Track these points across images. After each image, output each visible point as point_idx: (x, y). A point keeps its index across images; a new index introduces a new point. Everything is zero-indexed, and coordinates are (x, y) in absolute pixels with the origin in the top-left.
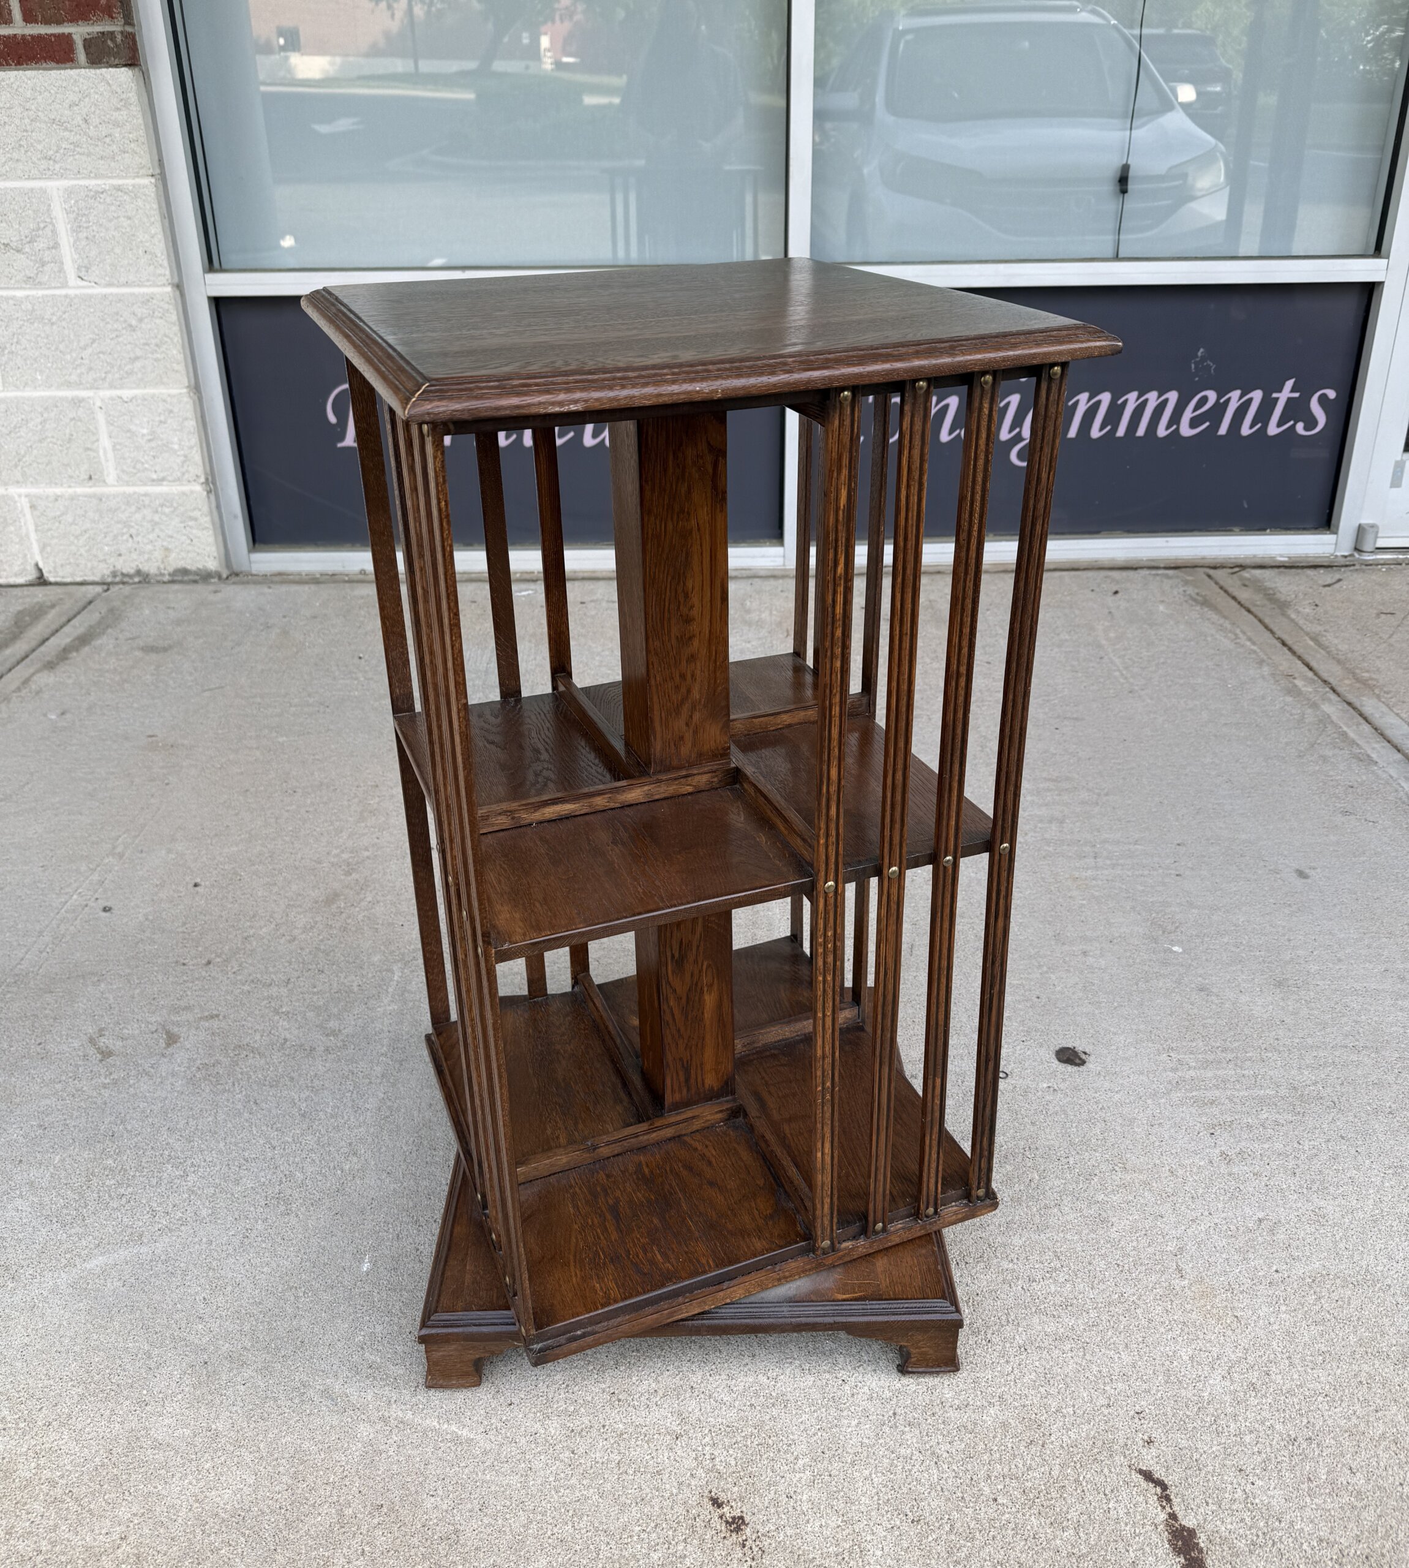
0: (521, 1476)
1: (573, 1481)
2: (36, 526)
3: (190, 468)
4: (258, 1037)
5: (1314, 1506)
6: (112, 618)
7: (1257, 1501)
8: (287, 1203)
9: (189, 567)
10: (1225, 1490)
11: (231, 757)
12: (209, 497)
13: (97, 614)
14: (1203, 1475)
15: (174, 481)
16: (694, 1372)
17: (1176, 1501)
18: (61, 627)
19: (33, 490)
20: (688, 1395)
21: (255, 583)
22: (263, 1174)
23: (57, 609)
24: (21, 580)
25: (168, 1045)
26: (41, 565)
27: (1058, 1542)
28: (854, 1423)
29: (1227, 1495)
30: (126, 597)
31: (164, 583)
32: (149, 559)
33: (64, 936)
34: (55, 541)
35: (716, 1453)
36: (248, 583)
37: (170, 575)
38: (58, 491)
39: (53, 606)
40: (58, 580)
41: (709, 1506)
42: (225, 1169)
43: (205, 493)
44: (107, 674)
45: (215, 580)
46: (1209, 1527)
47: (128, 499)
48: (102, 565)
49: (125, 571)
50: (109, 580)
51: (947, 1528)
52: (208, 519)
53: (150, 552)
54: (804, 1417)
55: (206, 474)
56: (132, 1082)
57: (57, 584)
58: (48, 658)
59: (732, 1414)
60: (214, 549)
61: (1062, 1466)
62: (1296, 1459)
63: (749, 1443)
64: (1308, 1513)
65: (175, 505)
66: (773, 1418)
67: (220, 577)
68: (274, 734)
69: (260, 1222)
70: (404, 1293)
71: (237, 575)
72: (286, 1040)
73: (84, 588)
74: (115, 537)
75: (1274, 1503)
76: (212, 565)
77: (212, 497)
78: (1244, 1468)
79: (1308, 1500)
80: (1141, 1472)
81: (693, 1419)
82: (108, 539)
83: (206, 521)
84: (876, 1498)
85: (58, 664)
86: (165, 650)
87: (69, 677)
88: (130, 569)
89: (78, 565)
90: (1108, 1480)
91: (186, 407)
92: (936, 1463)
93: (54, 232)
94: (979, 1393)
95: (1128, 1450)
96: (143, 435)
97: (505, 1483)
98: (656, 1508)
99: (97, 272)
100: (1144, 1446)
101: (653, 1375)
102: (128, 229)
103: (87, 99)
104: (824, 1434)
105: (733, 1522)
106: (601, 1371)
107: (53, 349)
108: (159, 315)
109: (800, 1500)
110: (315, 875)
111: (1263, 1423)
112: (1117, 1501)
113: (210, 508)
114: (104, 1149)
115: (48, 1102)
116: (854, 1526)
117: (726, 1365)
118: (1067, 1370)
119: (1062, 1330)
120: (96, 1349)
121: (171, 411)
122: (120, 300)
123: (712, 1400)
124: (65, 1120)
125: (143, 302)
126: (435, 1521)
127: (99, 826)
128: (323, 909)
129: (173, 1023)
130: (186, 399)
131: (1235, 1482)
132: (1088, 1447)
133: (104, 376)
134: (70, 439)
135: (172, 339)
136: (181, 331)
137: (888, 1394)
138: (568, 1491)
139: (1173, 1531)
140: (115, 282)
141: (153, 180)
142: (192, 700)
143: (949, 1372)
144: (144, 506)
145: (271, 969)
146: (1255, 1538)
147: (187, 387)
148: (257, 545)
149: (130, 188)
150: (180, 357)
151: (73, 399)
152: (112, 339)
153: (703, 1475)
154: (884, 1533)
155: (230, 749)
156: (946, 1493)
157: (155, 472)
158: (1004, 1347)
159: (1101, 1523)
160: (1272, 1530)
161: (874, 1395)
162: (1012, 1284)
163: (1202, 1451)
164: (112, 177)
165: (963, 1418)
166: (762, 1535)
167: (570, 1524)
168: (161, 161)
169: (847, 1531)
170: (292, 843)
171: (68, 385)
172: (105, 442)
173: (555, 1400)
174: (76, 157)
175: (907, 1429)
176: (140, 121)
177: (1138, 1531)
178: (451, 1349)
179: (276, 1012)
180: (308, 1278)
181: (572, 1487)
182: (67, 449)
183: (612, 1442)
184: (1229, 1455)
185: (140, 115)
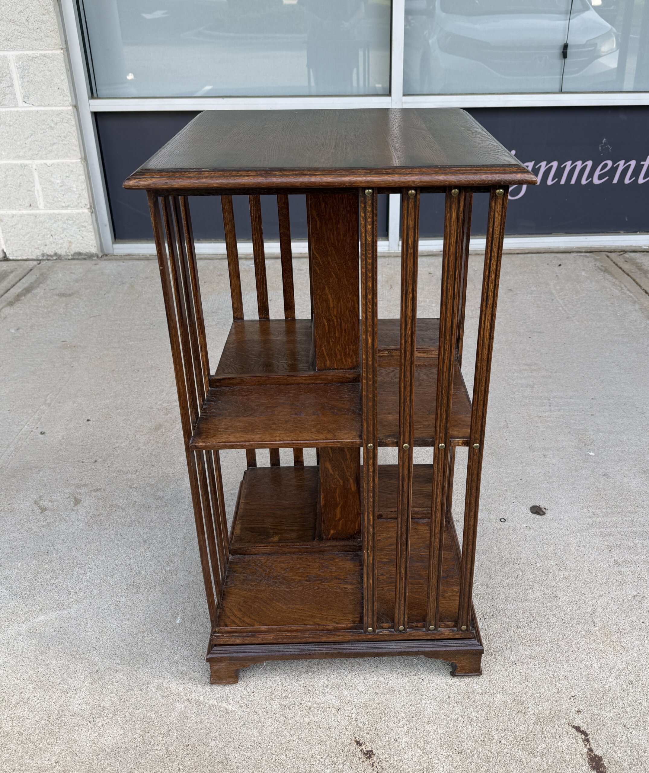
0: (259, 730)
1: (286, 732)
2: (3, 230)
3: (82, 201)
4: (121, 501)
6: (42, 279)
7: (633, 742)
8: (138, 587)
9: (82, 252)
10: (616, 736)
11: (105, 352)
12: (92, 216)
13: (35, 276)
14: (605, 728)
15: (73, 207)
16: (346, 676)
17: (592, 742)
18: (16, 283)
19: (1, 212)
20: (343, 688)
21: (116, 260)
22: (125, 572)
23: (14, 273)
25: (75, 505)
26: (5, 251)
27: (532, 763)
28: (428, 702)
29: (618, 739)
30: (49, 267)
32: (61, 247)
33: (20, 447)
34: (13, 238)
35: (358, 718)
36: (112, 260)
37: (72, 255)
38: (14, 212)
39: (12, 272)
40: (14, 258)
41: (355, 744)
42: (106, 570)
43: (90, 213)
44: (40, 308)
45: (96, 258)
46: (609, 755)
47: (50, 217)
48: (37, 251)
49: (48, 253)
50: (41, 258)
51: (476, 756)
52: (91, 227)
53: (62, 244)
54: (403, 699)
55: (90, 203)
56: (57, 524)
57: (13, 260)
59: (366, 697)
60: (94, 242)
61: (535, 724)
63: (375, 712)
65: (74, 219)
66: (387, 699)
67: (98, 257)
68: (127, 340)
69: (124, 597)
70: (198, 634)
71: (106, 255)
72: (135, 502)
73: (27, 263)
74: (44, 236)
75: (642, 743)
76: (94, 250)
77: (94, 215)
78: (626, 725)
80: (574, 727)
81: (346, 700)
82: (40, 237)
83: (90, 227)
84: (440, 741)
85: (15, 303)
86: (70, 295)
87: (21, 310)
88: (51, 252)
89: (24, 251)
90: (558, 731)
91: (80, 169)
92: (470, 723)
93: (11, 78)
94: (492, 686)
95: (568, 715)
96: (58, 183)
97: (251, 733)
98: (328, 746)
99: (33, 99)
100: (576, 714)
101: (326, 677)
102: (49, 77)
103: (28, 9)
104: (413, 708)
105: (367, 754)
106: (300, 674)
107: (11, 139)
108: (66, 121)
109: (402, 742)
110: (150, 415)
111: (636, 701)
112: (562, 742)
113: (92, 221)
114: (43, 560)
115: (14, 535)
116: (429, 755)
117: (363, 672)
118: (536, 674)
119: (534, 653)
120: (41, 664)
121: (72, 171)
122: (46, 114)
123: (356, 690)
124: (23, 544)
125: (57, 115)
126: (216, 753)
127: (38, 389)
128: (154, 433)
129: (78, 493)
130: (80, 165)
131: (622, 732)
132: (548, 714)
133: (37, 152)
134: (20, 185)
135: (72, 134)
136: (77, 129)
137: (445, 687)
138: (283, 737)
139: (591, 757)
140: (43, 104)
141: (62, 51)
142: (85, 322)
143: (477, 675)
144: (58, 220)
145: (128, 465)
146: (632, 761)
147: (80, 159)
148: (117, 240)
149: (50, 55)
150: (77, 143)
151: (21, 165)
152: (41, 134)
153: (352, 729)
154: (444, 759)
155: (105, 348)
156: (475, 738)
157: (64, 202)
158: (505, 662)
159: (554, 753)
160: (641, 757)
161: (439, 687)
162: (509, 630)
163: (605, 716)
164: (41, 50)
165: (484, 699)
166: (382, 760)
167: (284, 754)
168: (66, 41)
169: (425, 758)
170: (137, 398)
171: (18, 157)
172: (38, 187)
173: (276, 690)
174: (22, 39)
175: (455, 705)
176: (55, 20)
177: (573, 758)
178: (223, 665)
179: (131, 487)
180: (149, 627)
181: (285, 736)
182: (18, 190)
183: (305, 712)
184: (619, 718)
185: (55, 18)
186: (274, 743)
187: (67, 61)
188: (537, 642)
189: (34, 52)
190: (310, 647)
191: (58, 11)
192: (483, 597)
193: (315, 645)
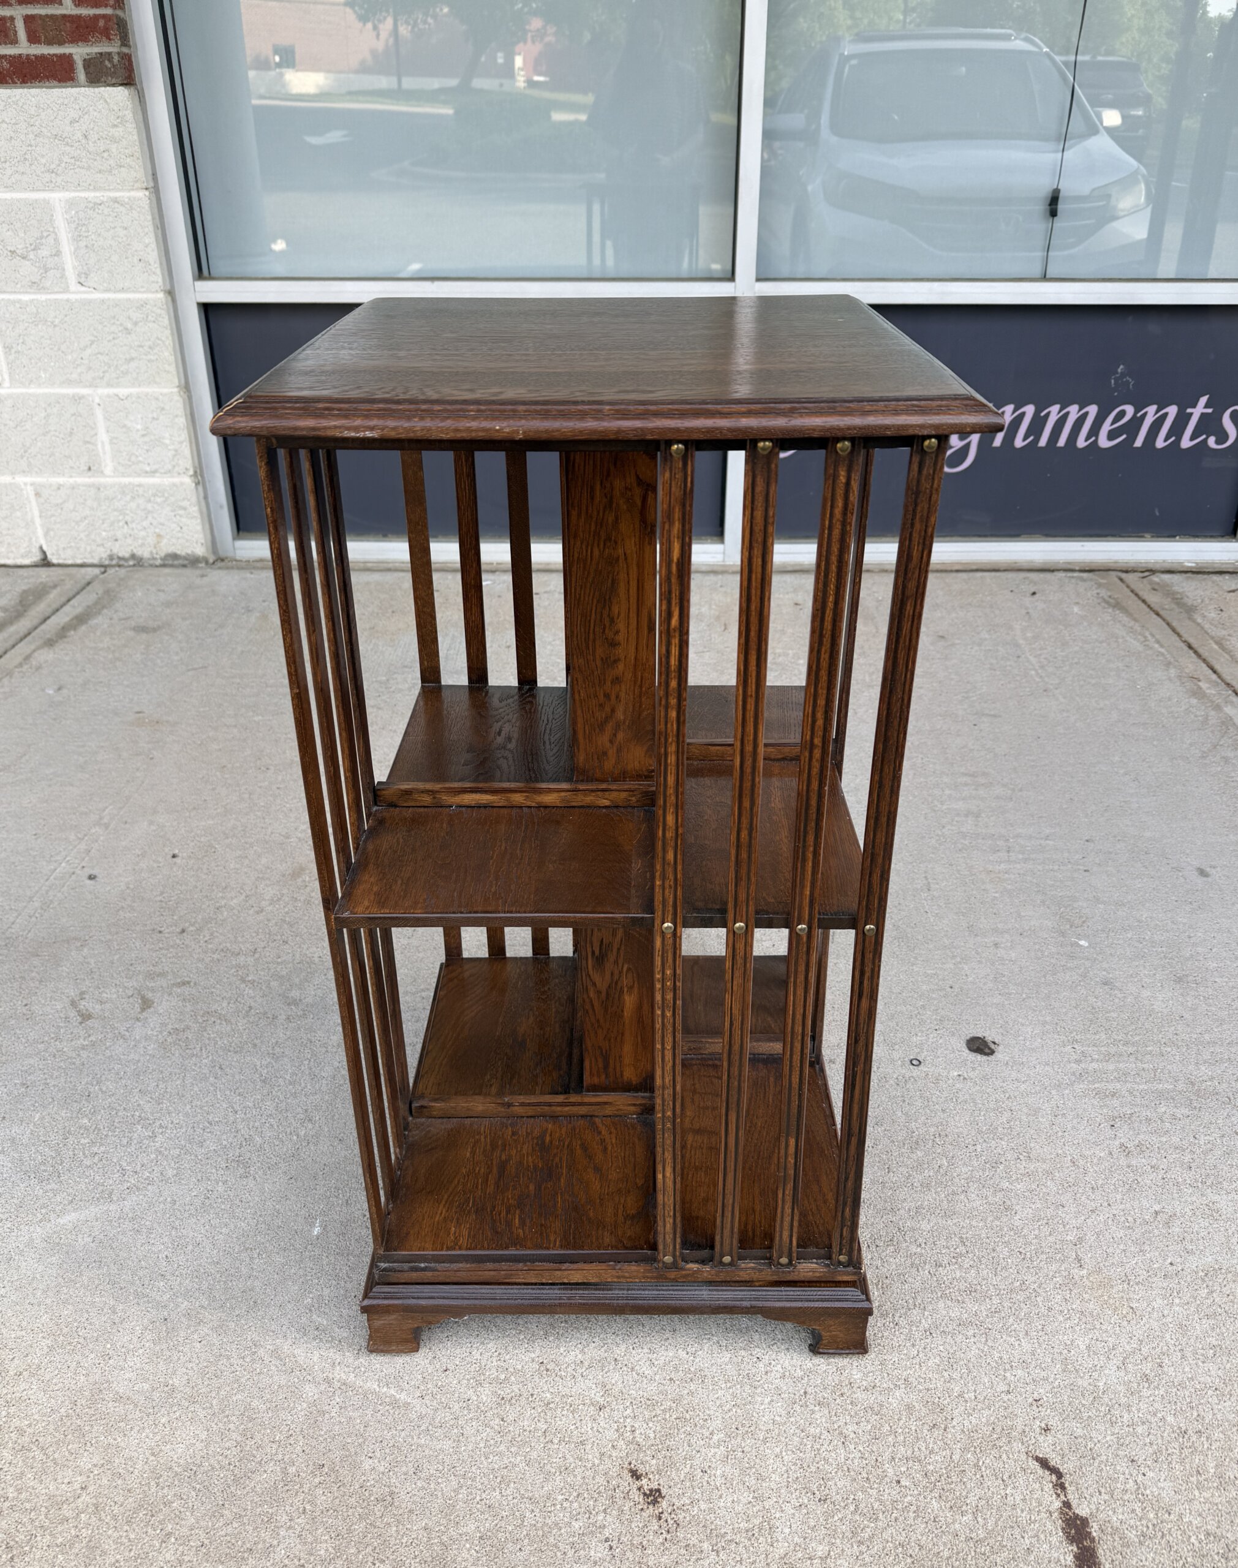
0: (454, 1441)
1: (502, 1448)
2: (41, 512)
3: (180, 462)
4: (225, 1004)
5: (1202, 1500)
6: (108, 599)
7: (1148, 1492)
8: (247, 1166)
9: (179, 552)
10: (1116, 1480)
11: (211, 734)
12: (197, 489)
13: (95, 596)
14: (1096, 1464)
15: (165, 473)
16: (618, 1345)
17: (1070, 1489)
18: (62, 607)
19: (39, 480)
20: (611, 1368)
21: (240, 568)
22: (224, 1137)
23: (59, 589)
24: (27, 562)
25: (143, 1010)
26: (45, 548)
27: (957, 1526)
28: (767, 1401)
29: (1119, 1485)
30: (122, 579)
31: (157, 566)
32: (142, 545)
33: (51, 901)
34: (58, 526)
35: (636, 1426)
36: (232, 568)
37: (161, 559)
38: (61, 480)
39: (55, 586)
40: (61, 561)
41: (627, 1476)
42: (190, 1131)
43: (194, 485)
44: (101, 652)
45: (203, 565)
46: (1102, 1516)
47: (123, 489)
48: (101, 549)
49: (120, 555)
50: (107, 563)
51: (852, 1508)
52: (196, 509)
53: (144, 538)
54: (720, 1393)
55: (195, 467)
56: (108, 1044)
57: (59, 565)
58: (48, 636)
59: (652, 1387)
60: (201, 536)
61: (964, 1450)
62: (1186, 1451)
63: (667, 1417)
64: (1196, 1506)
65: (166, 495)
66: (691, 1393)
67: (207, 562)
68: (251, 714)
69: (220, 1184)
70: (351, 1257)
71: (222, 560)
72: (250, 1008)
73: (83, 570)
74: (112, 524)
75: (1164, 1494)
76: (200, 550)
77: (200, 488)
78: (1136, 1458)
79: (1196, 1493)
80: (1037, 1459)
81: (615, 1391)
82: (105, 525)
83: (194, 510)
84: (786, 1475)
85: (57, 641)
86: (154, 630)
87: (67, 654)
88: (125, 553)
89: (78, 549)
90: (1006, 1466)
91: (177, 404)
92: (843, 1443)
93: (56, 240)
94: (886, 1375)
95: (1026, 1437)
96: (138, 430)
97: (438, 1447)
98: (579, 1478)
99: (96, 279)
100: (1041, 1434)
101: (579, 1346)
102: (125, 239)
103: (86, 116)
104: (738, 1411)
105: (650, 1495)
106: (531, 1341)
107: (56, 349)
108: (153, 319)
109: (715, 1475)
110: (283, 850)
111: (1155, 1414)
112: (1014, 1488)
113: (198, 498)
114: (80, 1109)
115: (32, 1061)
116: (765, 1503)
117: (648, 1339)
118: (970, 1355)
119: (966, 1315)
120: (65, 1302)
121: (163, 409)
122: (117, 305)
123: (634, 1373)
124: (46, 1079)
125: (137, 308)
126: (372, 1482)
127: (88, 798)
128: (290, 882)
129: (148, 989)
130: (177, 398)
131: (1127, 1472)
132: (988, 1433)
133: (102, 375)
134: (71, 433)
135: (163, 342)
136: (172, 334)
137: (800, 1373)
138: (497, 1458)
139: (1066, 1519)
140: (113, 288)
141: (147, 193)
142: (177, 679)
143: (858, 1353)
144: (138, 496)
145: (240, 939)
146: (1145, 1529)
147: (178, 387)
148: (241, 533)
149: (126, 200)
150: (172, 358)
151: (73, 396)
152: (109, 341)
153: (624, 1447)
154: (793, 1511)
155: (210, 726)
156: (852, 1473)
157: (149, 464)
158: (911, 1330)
159: (998, 1509)
160: (1162, 1522)
161: (787, 1374)
162: (920, 1270)
163: (1096, 1440)
164: (109, 190)
165: (871, 1399)
166: (678, 1508)
167: (498, 1490)
168: (154, 174)
169: (758, 1507)
170: (264, 818)
171: (69, 382)
172: (103, 436)
173: (487, 1367)
174: (77, 170)
175: (817, 1408)
176: (136, 137)
177: (1033, 1518)
178: (392, 1318)
179: (243, 980)
180: (262, 1240)
181: (500, 1454)
182: (68, 442)
183: (540, 1411)
184: (1122, 1445)
185: (135, 132)
186: (479, 1468)
187: (156, 210)
188: (973, 1294)
189: (98, 194)
190: (551, 1291)
191: (141, 119)
192: (875, 1206)
193: (559, 1289)
